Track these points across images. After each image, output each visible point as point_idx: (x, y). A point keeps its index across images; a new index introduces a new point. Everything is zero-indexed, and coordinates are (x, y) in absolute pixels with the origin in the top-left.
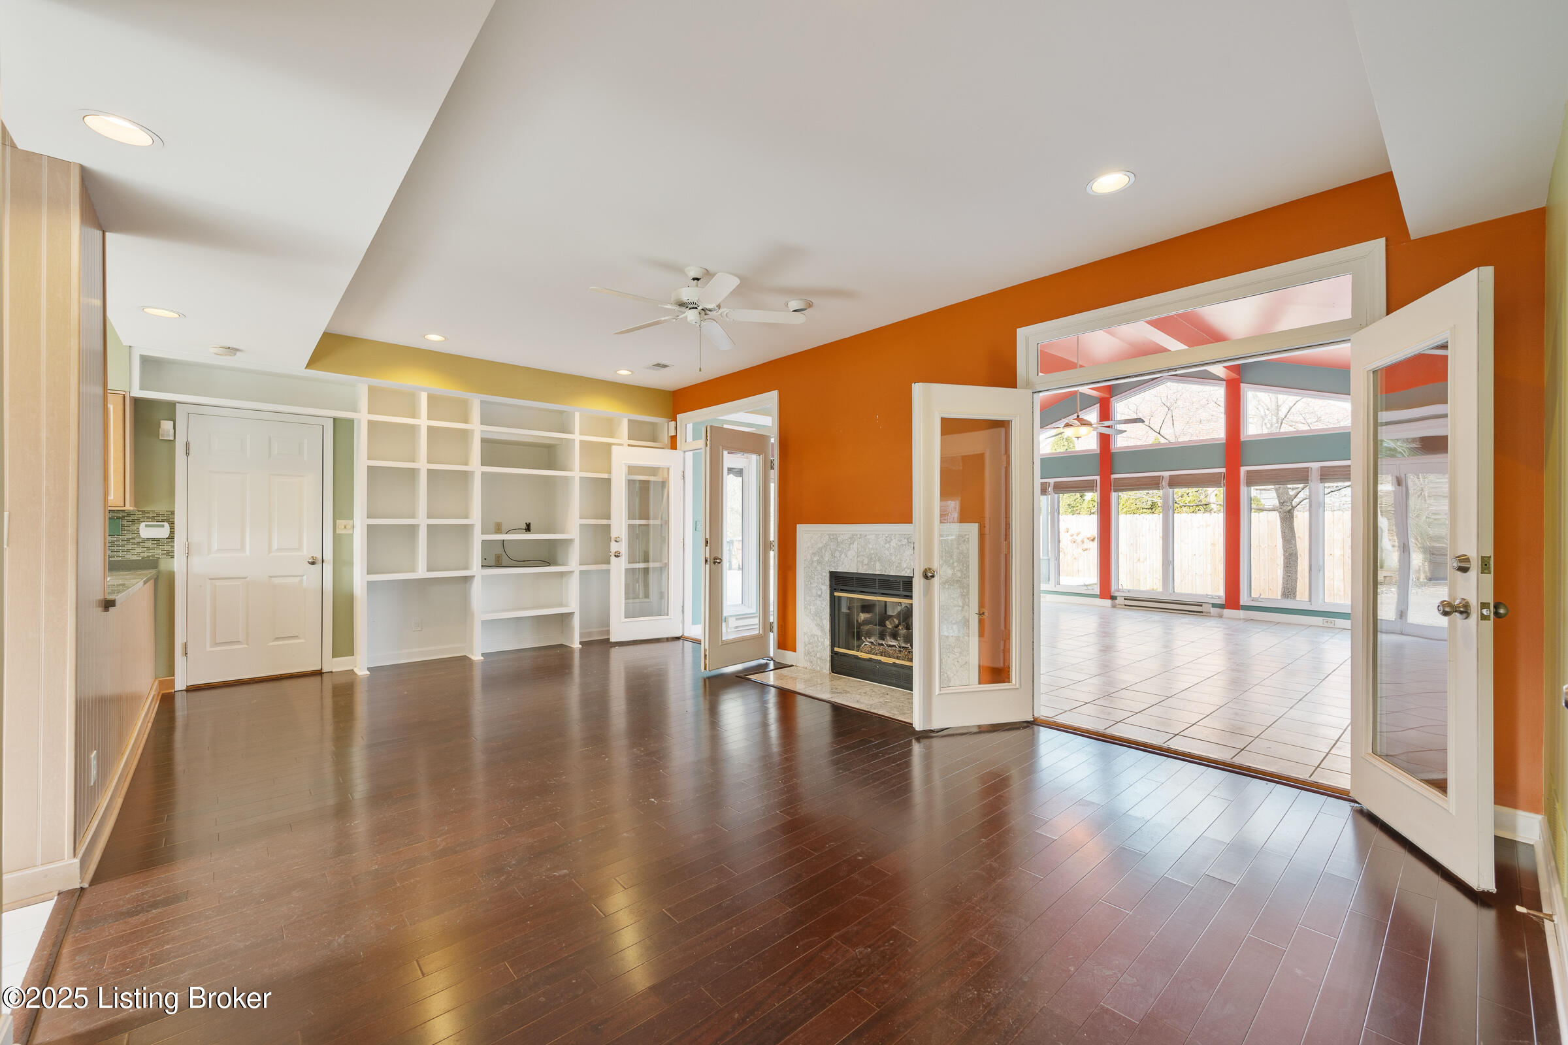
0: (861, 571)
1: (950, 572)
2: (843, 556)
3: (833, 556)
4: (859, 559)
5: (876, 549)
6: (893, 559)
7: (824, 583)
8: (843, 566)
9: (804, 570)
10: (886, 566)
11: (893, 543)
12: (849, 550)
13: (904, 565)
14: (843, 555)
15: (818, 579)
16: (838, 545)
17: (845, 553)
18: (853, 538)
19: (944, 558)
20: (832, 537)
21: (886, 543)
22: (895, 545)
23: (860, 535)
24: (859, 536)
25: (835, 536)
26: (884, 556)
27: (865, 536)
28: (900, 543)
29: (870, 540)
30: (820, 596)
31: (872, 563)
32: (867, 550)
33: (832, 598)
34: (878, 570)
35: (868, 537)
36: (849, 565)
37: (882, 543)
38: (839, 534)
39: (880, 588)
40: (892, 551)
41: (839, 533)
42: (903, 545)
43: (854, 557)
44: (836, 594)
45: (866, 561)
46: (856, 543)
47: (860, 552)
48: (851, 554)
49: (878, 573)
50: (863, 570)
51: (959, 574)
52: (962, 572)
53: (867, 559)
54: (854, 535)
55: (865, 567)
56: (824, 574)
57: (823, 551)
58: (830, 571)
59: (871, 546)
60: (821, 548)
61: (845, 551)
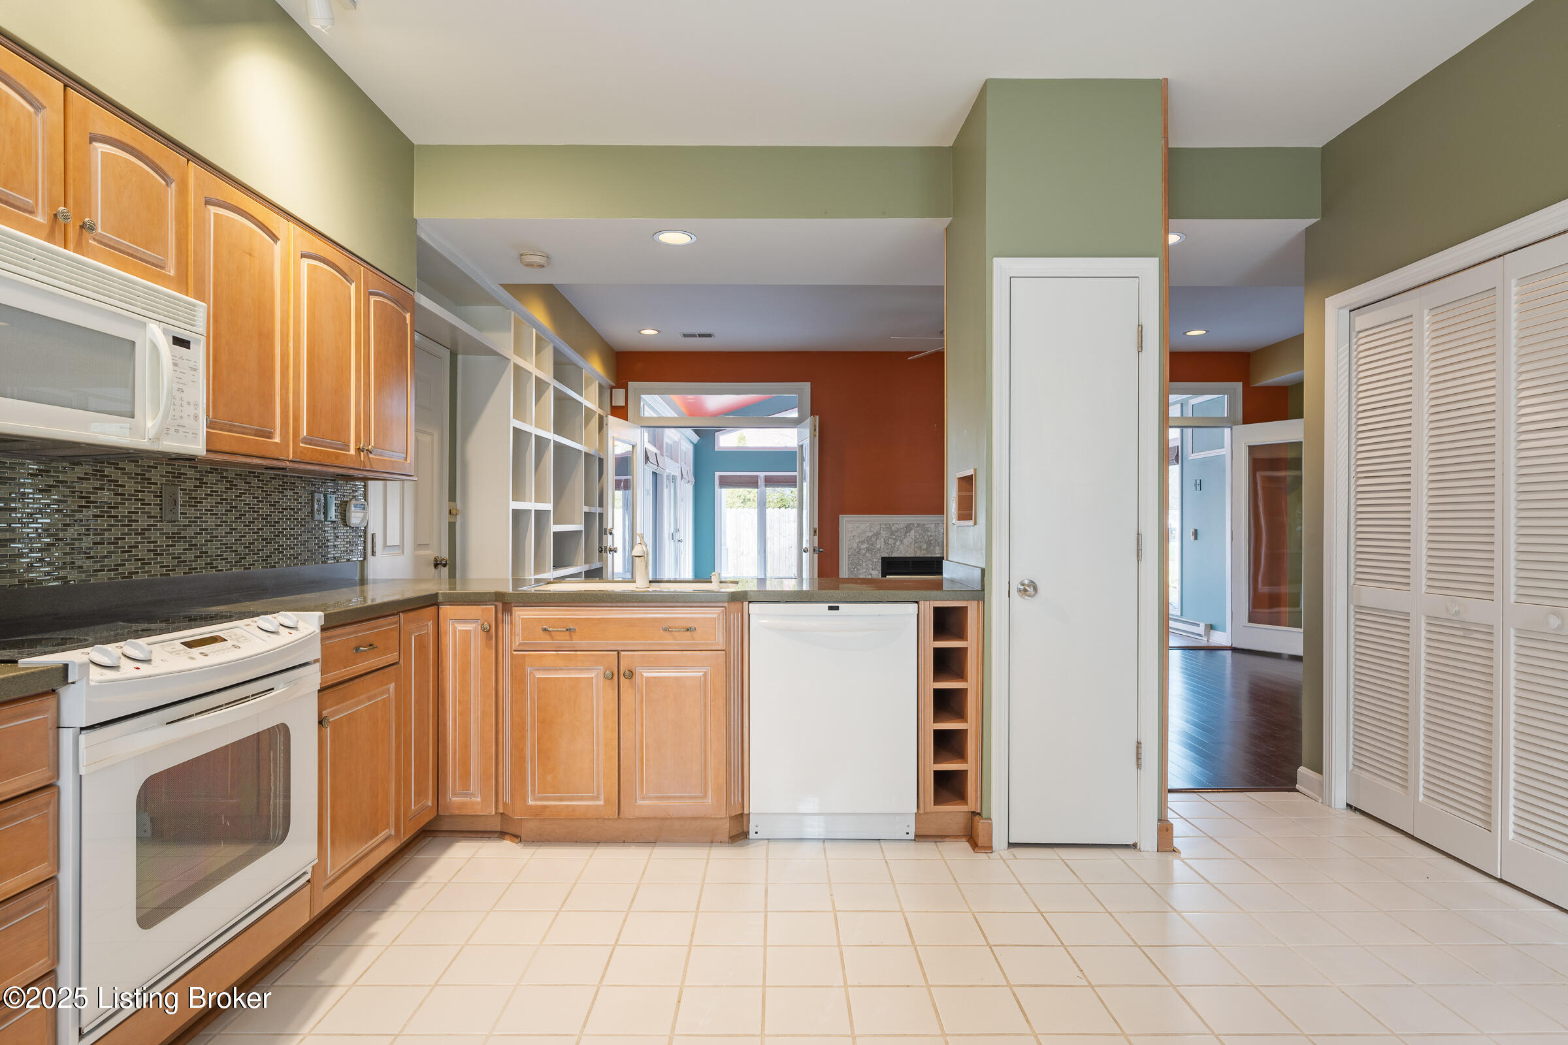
0: (919, 555)
2: (898, 543)
3: (887, 544)
4: (916, 545)
7: (876, 568)
8: (899, 551)
9: (849, 558)
12: (905, 538)
15: (866, 565)
16: (892, 533)
17: (900, 540)
18: (909, 528)
20: (884, 526)
23: (918, 524)
24: (916, 526)
25: (888, 526)
27: (924, 525)
29: (929, 529)
32: (926, 537)
35: (927, 526)
36: (905, 550)
41: (894, 522)
43: (911, 543)
44: (890, 577)
45: (924, 546)
46: (912, 532)
47: (918, 539)
48: (907, 541)
53: (925, 545)
56: (874, 560)
57: (874, 539)
58: (882, 558)
59: (930, 534)
60: (871, 537)
61: (900, 538)
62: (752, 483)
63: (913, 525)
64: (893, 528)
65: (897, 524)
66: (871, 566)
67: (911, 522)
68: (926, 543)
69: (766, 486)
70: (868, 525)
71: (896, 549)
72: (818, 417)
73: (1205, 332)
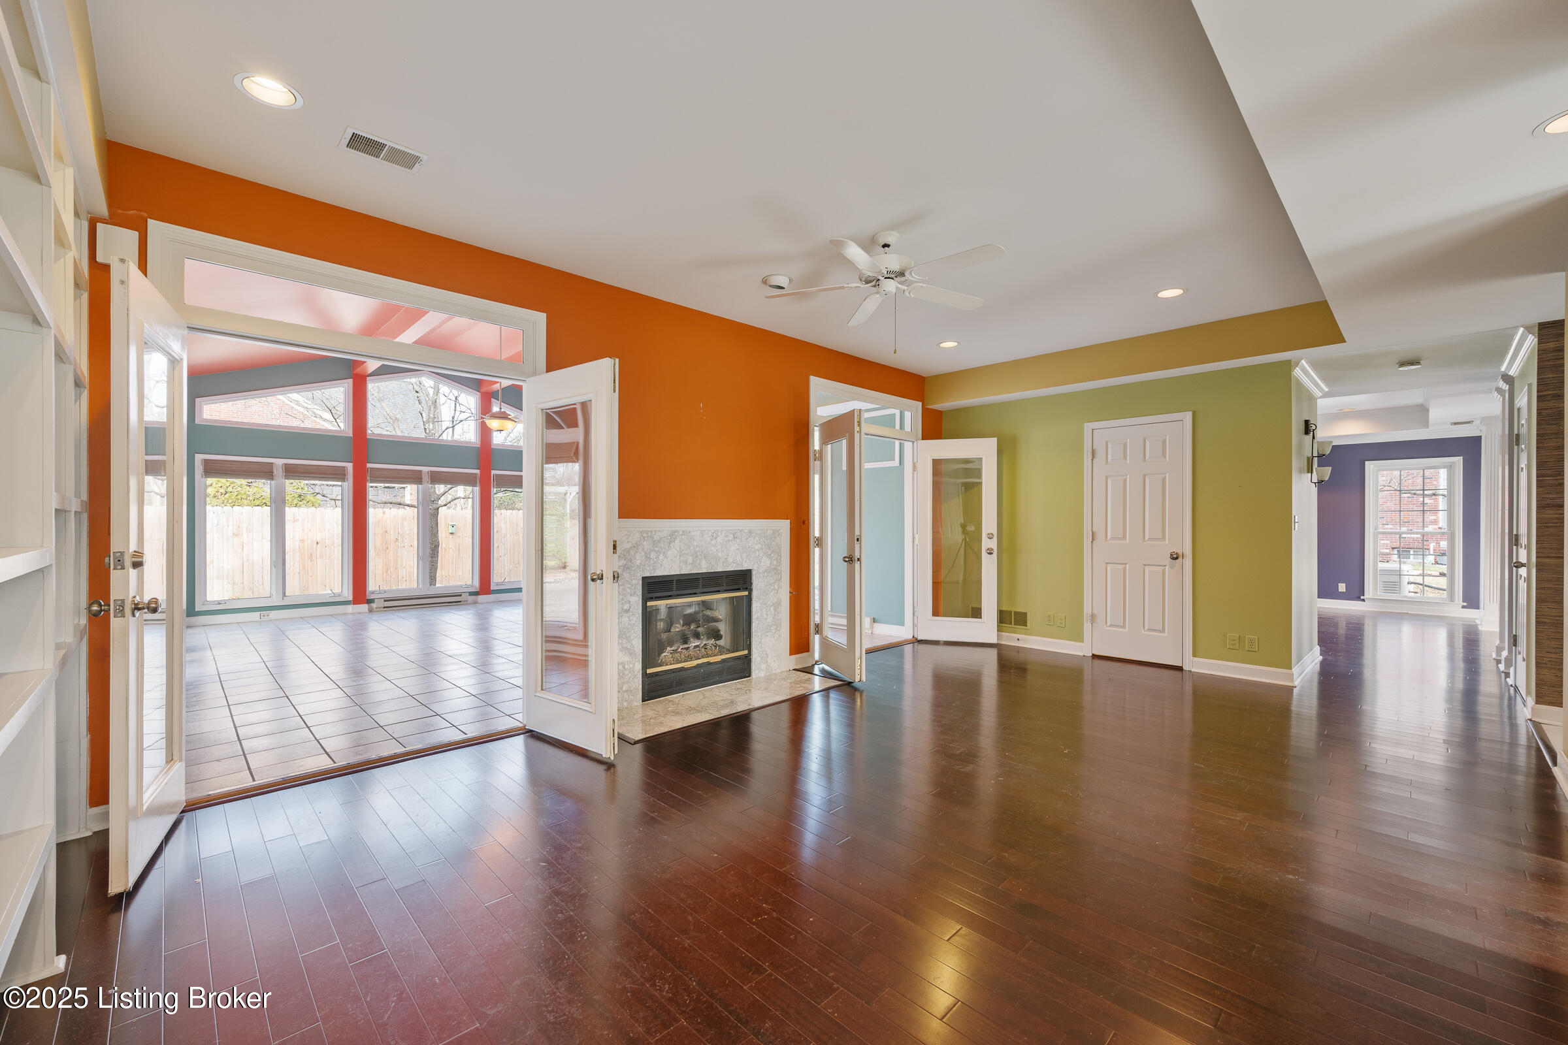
0: (684, 572)
1: (768, 562)
2: (661, 557)
3: (648, 558)
4: (681, 559)
5: (702, 546)
6: (720, 554)
10: (713, 563)
11: (719, 539)
12: (669, 550)
13: (731, 560)
14: (662, 555)
15: (624, 589)
16: (655, 543)
17: (664, 553)
18: (673, 536)
19: (764, 550)
20: (645, 535)
21: (712, 540)
22: (721, 541)
23: (683, 531)
24: (681, 533)
26: (711, 552)
27: (690, 532)
28: (726, 539)
29: (695, 538)
30: (627, 611)
31: (698, 562)
32: (692, 548)
33: (645, 607)
34: (704, 568)
35: (693, 534)
36: (669, 566)
37: (708, 539)
38: (656, 531)
39: (704, 587)
40: (719, 547)
41: (656, 529)
42: (729, 540)
43: (675, 557)
44: (649, 604)
45: (690, 560)
46: (677, 541)
47: (683, 551)
48: (672, 553)
49: (705, 571)
50: (686, 570)
51: (775, 563)
52: (777, 561)
53: (691, 558)
54: (675, 531)
55: (689, 567)
56: (634, 582)
57: (632, 553)
58: (643, 578)
59: (696, 544)
60: (629, 550)
61: (663, 551)
62: (266, 472)
63: (678, 532)
64: (655, 536)
65: (660, 531)
66: (629, 591)
67: (675, 529)
68: (692, 555)
69: (287, 477)
70: (626, 532)
71: (660, 566)
72: (617, 360)
73: (956, 344)
